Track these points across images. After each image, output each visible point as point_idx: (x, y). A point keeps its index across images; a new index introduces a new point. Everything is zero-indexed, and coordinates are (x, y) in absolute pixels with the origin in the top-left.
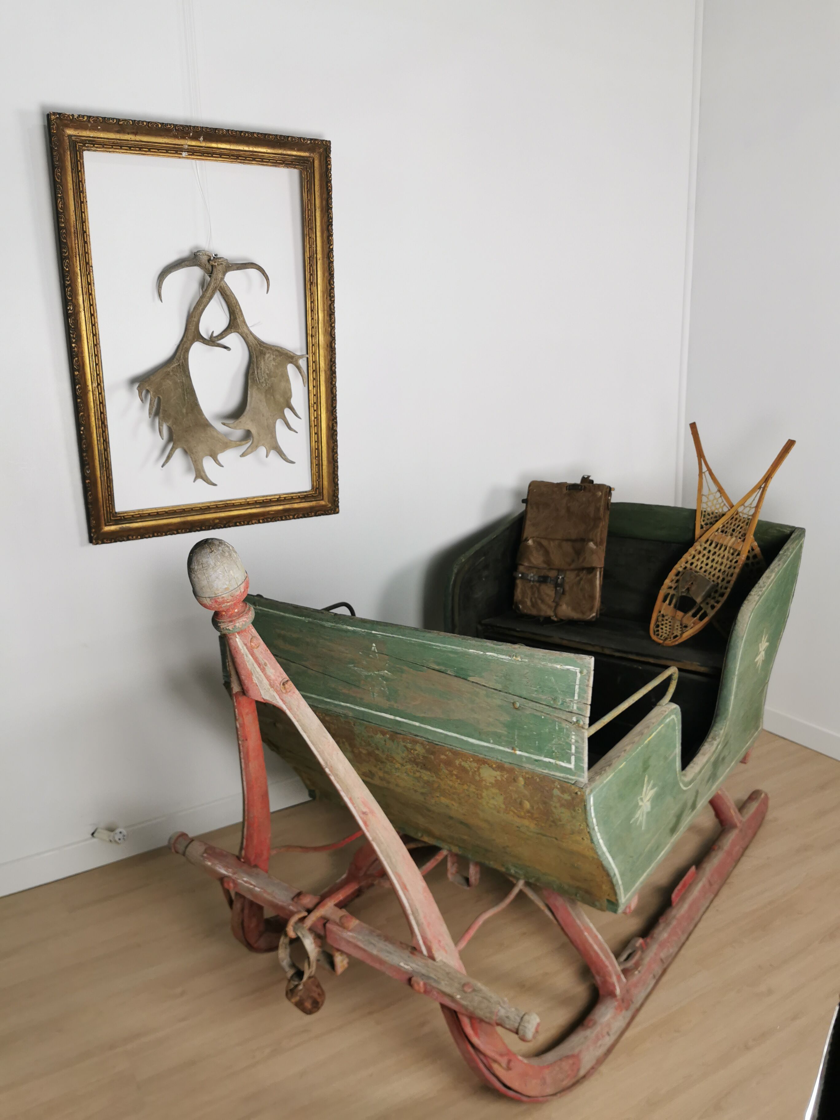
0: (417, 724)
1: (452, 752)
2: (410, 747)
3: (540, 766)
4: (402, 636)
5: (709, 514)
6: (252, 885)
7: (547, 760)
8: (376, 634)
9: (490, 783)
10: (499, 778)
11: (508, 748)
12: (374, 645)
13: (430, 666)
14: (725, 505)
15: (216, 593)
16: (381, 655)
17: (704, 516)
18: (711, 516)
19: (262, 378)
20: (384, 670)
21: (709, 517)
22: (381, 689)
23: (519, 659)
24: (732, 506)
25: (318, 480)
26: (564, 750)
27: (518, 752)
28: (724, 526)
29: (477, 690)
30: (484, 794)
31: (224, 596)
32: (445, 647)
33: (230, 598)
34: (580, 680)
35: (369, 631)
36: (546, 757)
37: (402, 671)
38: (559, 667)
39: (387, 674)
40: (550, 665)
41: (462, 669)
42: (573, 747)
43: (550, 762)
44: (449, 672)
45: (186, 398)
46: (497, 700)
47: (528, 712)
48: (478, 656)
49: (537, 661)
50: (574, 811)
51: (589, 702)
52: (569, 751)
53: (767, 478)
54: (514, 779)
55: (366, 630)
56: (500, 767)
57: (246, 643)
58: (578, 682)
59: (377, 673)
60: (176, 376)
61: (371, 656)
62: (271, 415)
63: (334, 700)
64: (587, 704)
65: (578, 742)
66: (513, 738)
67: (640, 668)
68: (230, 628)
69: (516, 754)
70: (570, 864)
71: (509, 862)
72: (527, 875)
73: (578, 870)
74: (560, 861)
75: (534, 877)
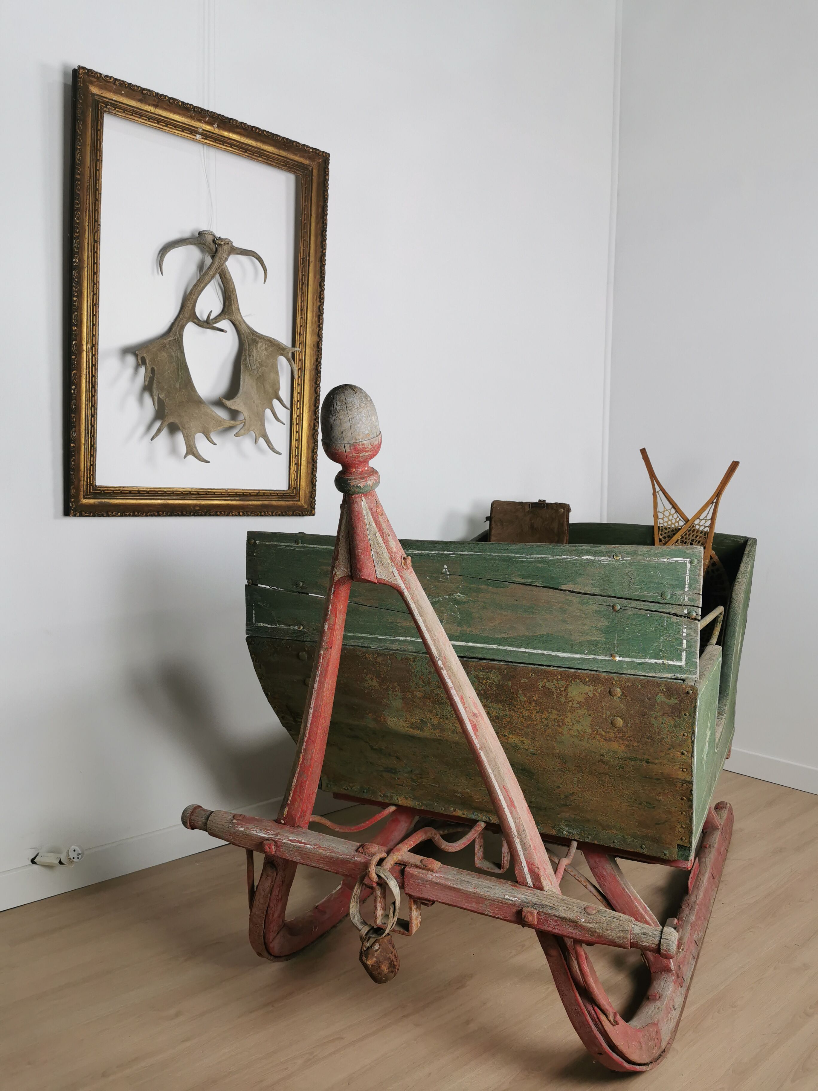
0: (495, 647)
1: (535, 673)
2: (482, 677)
3: (644, 670)
4: (480, 552)
5: (666, 529)
6: (301, 843)
7: (653, 661)
8: (449, 554)
9: (579, 703)
10: (591, 694)
11: (605, 656)
12: (446, 567)
13: (514, 581)
14: (680, 519)
15: (357, 438)
16: (454, 577)
17: (662, 530)
18: (669, 530)
20: (457, 592)
21: (666, 531)
22: (450, 615)
23: (620, 558)
24: (687, 521)
25: (296, 480)
26: (673, 646)
27: (618, 659)
28: (682, 537)
29: (570, 598)
30: (566, 720)
31: (364, 442)
32: (532, 558)
33: (370, 446)
34: (690, 571)
35: (440, 552)
36: (650, 658)
37: (479, 591)
38: (665, 560)
39: (459, 596)
40: (655, 559)
41: (553, 578)
42: (684, 642)
43: (656, 663)
44: (537, 584)
46: (594, 605)
47: (630, 613)
48: (573, 563)
49: (641, 558)
50: (680, 717)
51: (701, 593)
52: (680, 648)
53: (718, 494)
54: (610, 691)
55: (437, 552)
56: (595, 680)
57: (371, 507)
58: (688, 573)
59: (447, 597)
60: (173, 349)
61: (441, 579)
63: (390, 636)
64: (699, 594)
65: (691, 635)
66: (612, 643)
68: (361, 485)
69: (615, 661)
70: (647, 803)
71: (563, 821)
72: (583, 834)
73: (653, 810)
74: (636, 800)
75: (591, 835)
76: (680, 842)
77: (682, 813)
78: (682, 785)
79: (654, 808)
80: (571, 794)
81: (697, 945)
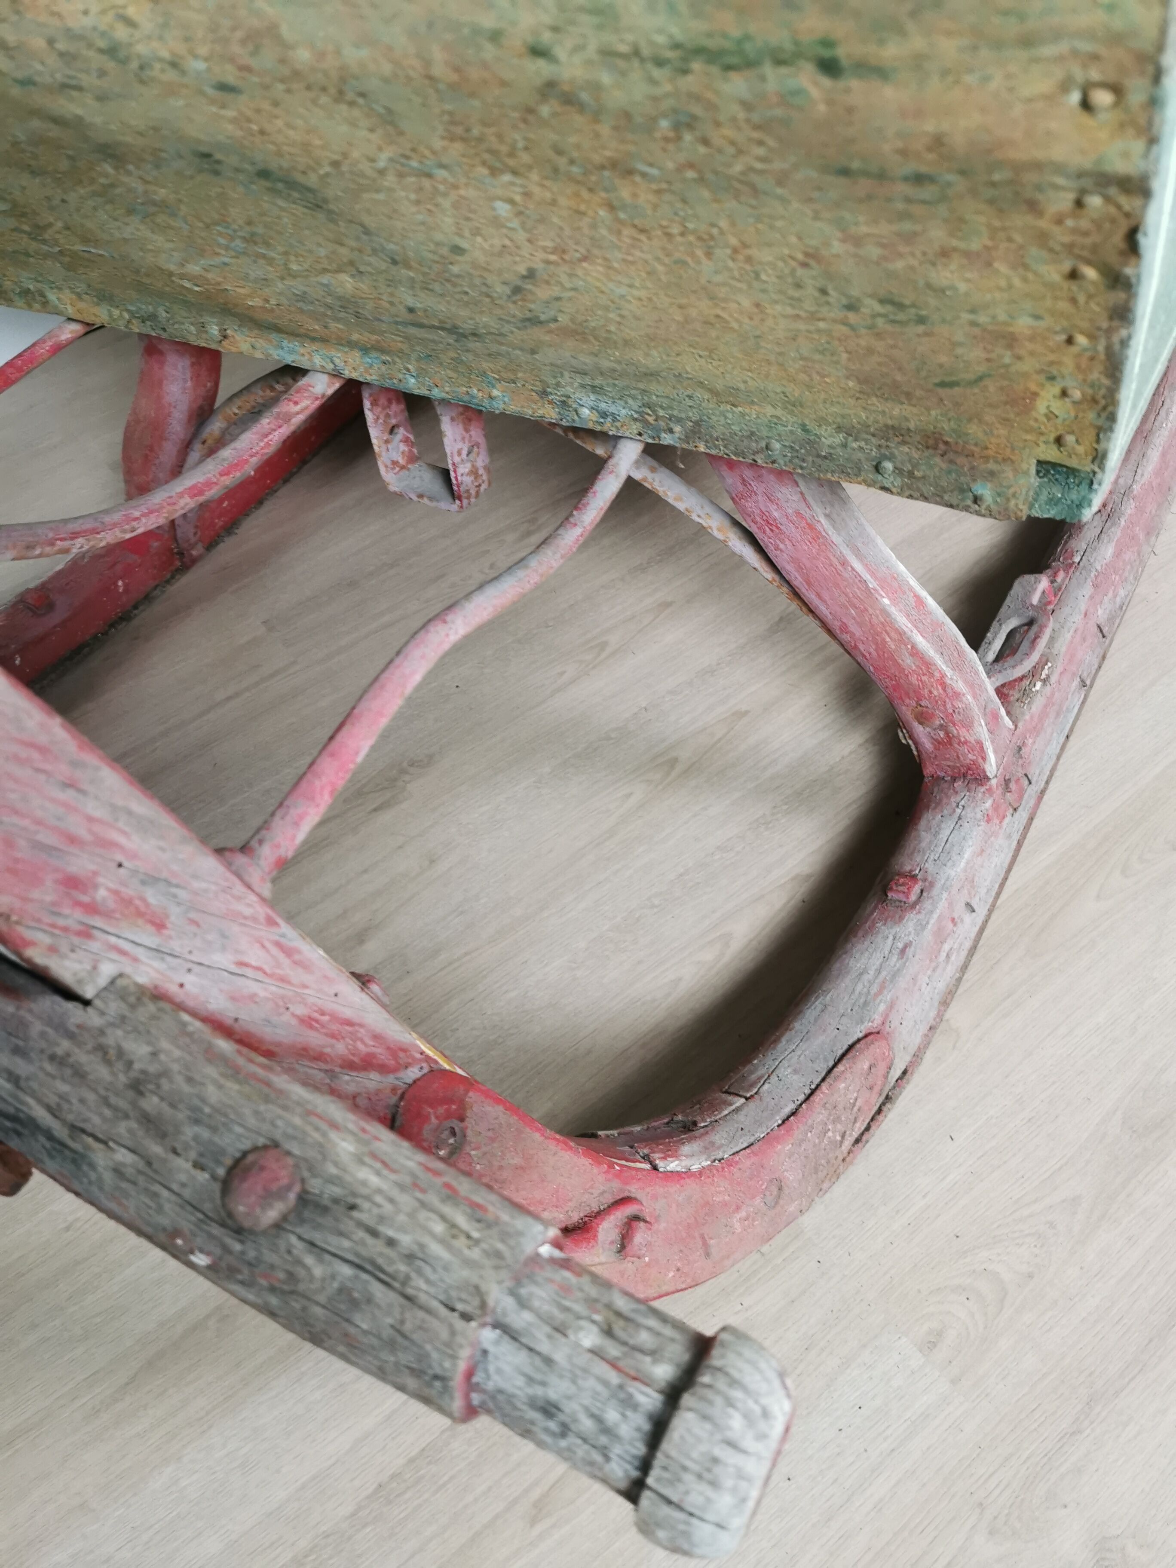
70: (882, 301)
71: (566, 374)
72: (651, 419)
73: (921, 329)
74: (824, 292)
75: (679, 421)
76: (1051, 454)
77: (1070, 341)
78: (1079, 203)
79: (921, 320)
80: (524, 277)
81: (1104, 637)
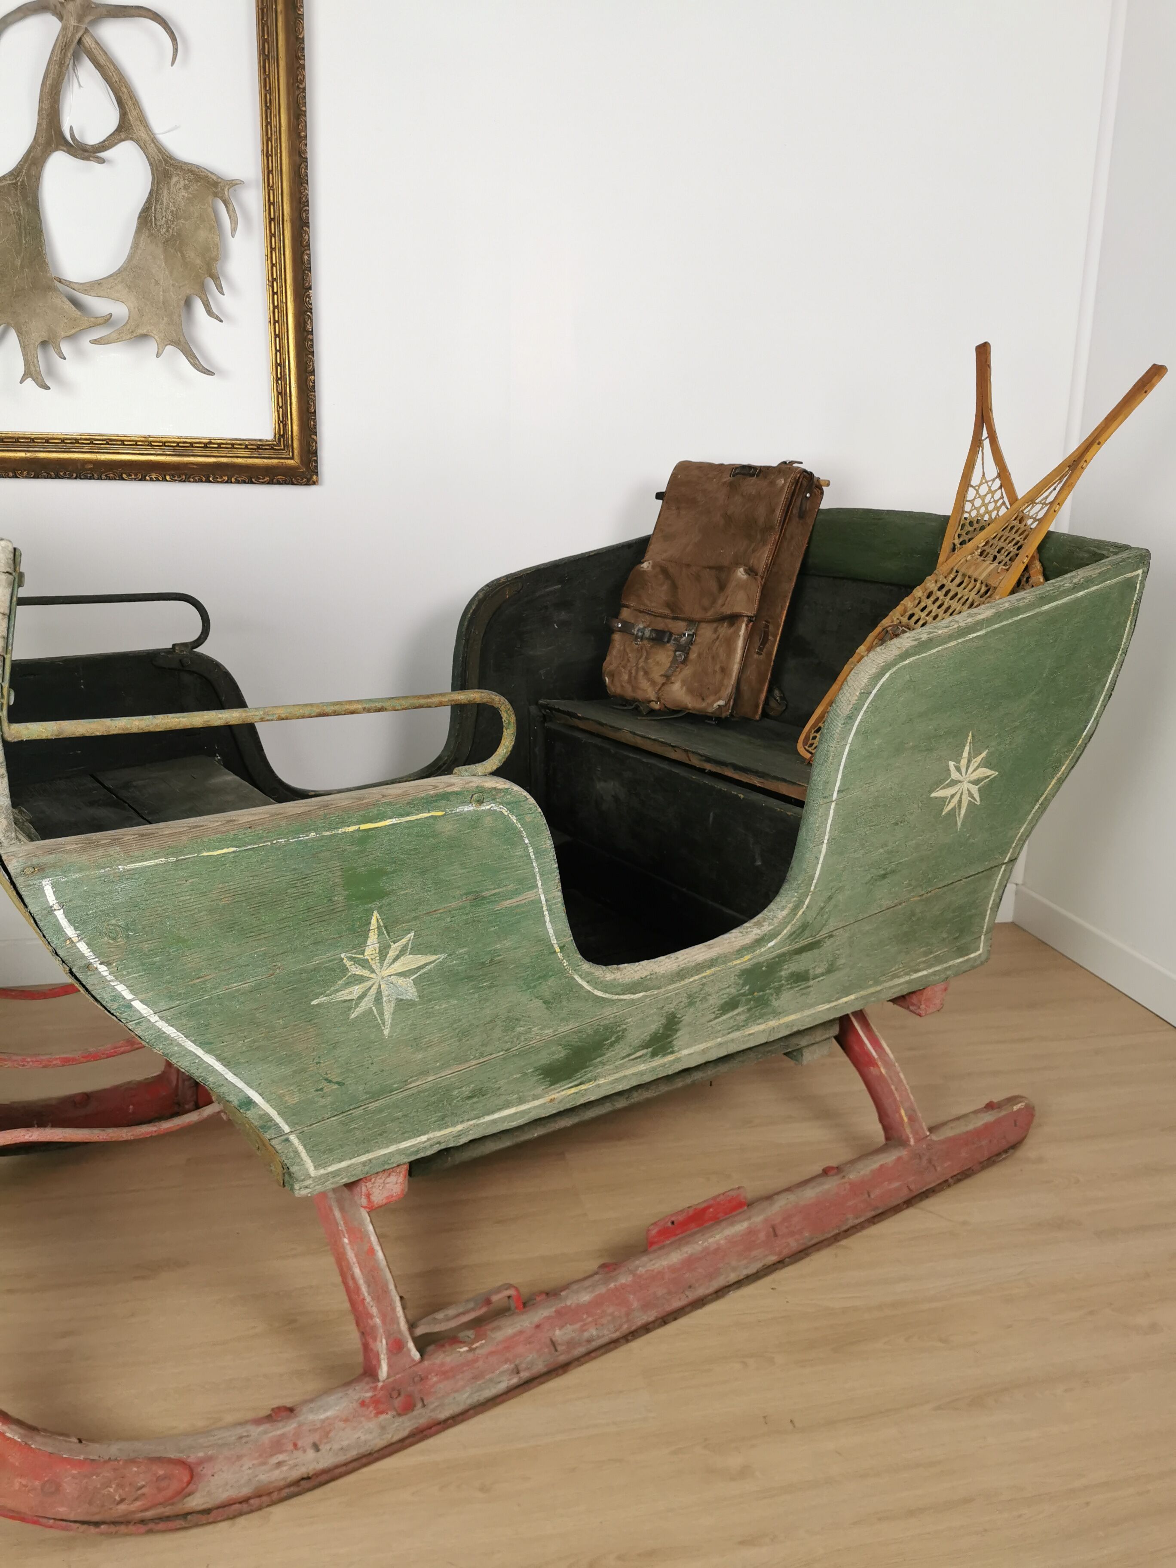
5: (971, 524)
14: (1004, 503)
17: (963, 525)
18: (976, 525)
19: (162, 218)
21: (971, 529)
24: (1014, 504)
25: (282, 422)
28: (987, 543)
45: (24, 242)
60: (7, 201)
62: (173, 285)
67: (742, 796)
